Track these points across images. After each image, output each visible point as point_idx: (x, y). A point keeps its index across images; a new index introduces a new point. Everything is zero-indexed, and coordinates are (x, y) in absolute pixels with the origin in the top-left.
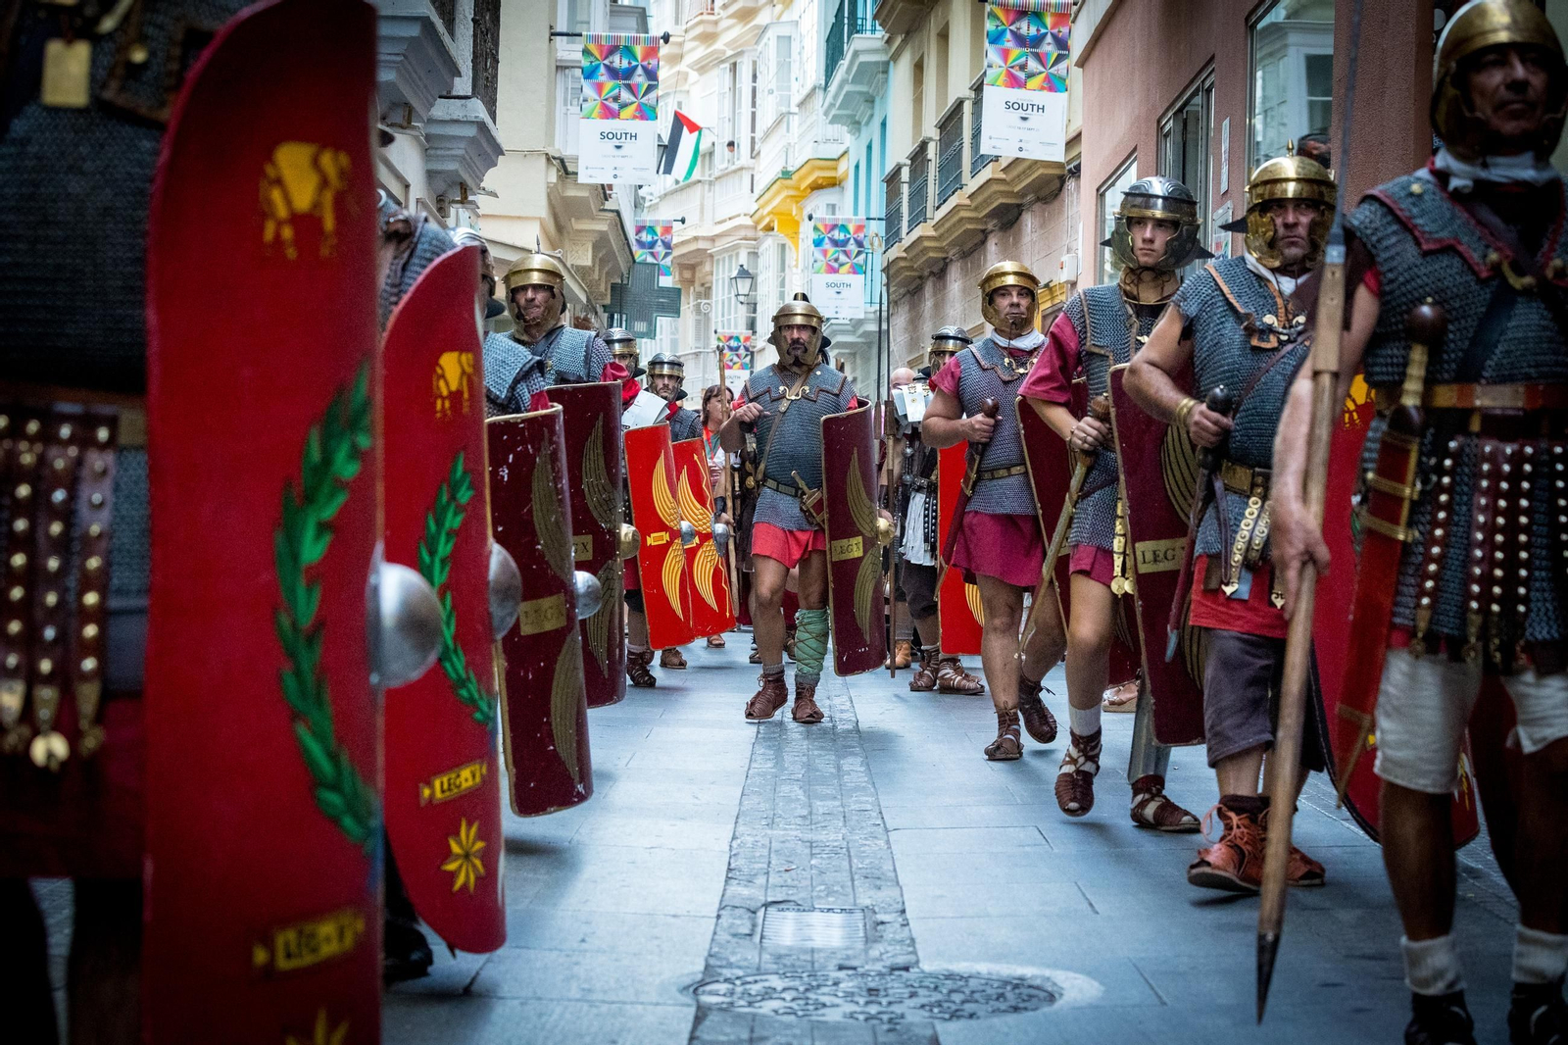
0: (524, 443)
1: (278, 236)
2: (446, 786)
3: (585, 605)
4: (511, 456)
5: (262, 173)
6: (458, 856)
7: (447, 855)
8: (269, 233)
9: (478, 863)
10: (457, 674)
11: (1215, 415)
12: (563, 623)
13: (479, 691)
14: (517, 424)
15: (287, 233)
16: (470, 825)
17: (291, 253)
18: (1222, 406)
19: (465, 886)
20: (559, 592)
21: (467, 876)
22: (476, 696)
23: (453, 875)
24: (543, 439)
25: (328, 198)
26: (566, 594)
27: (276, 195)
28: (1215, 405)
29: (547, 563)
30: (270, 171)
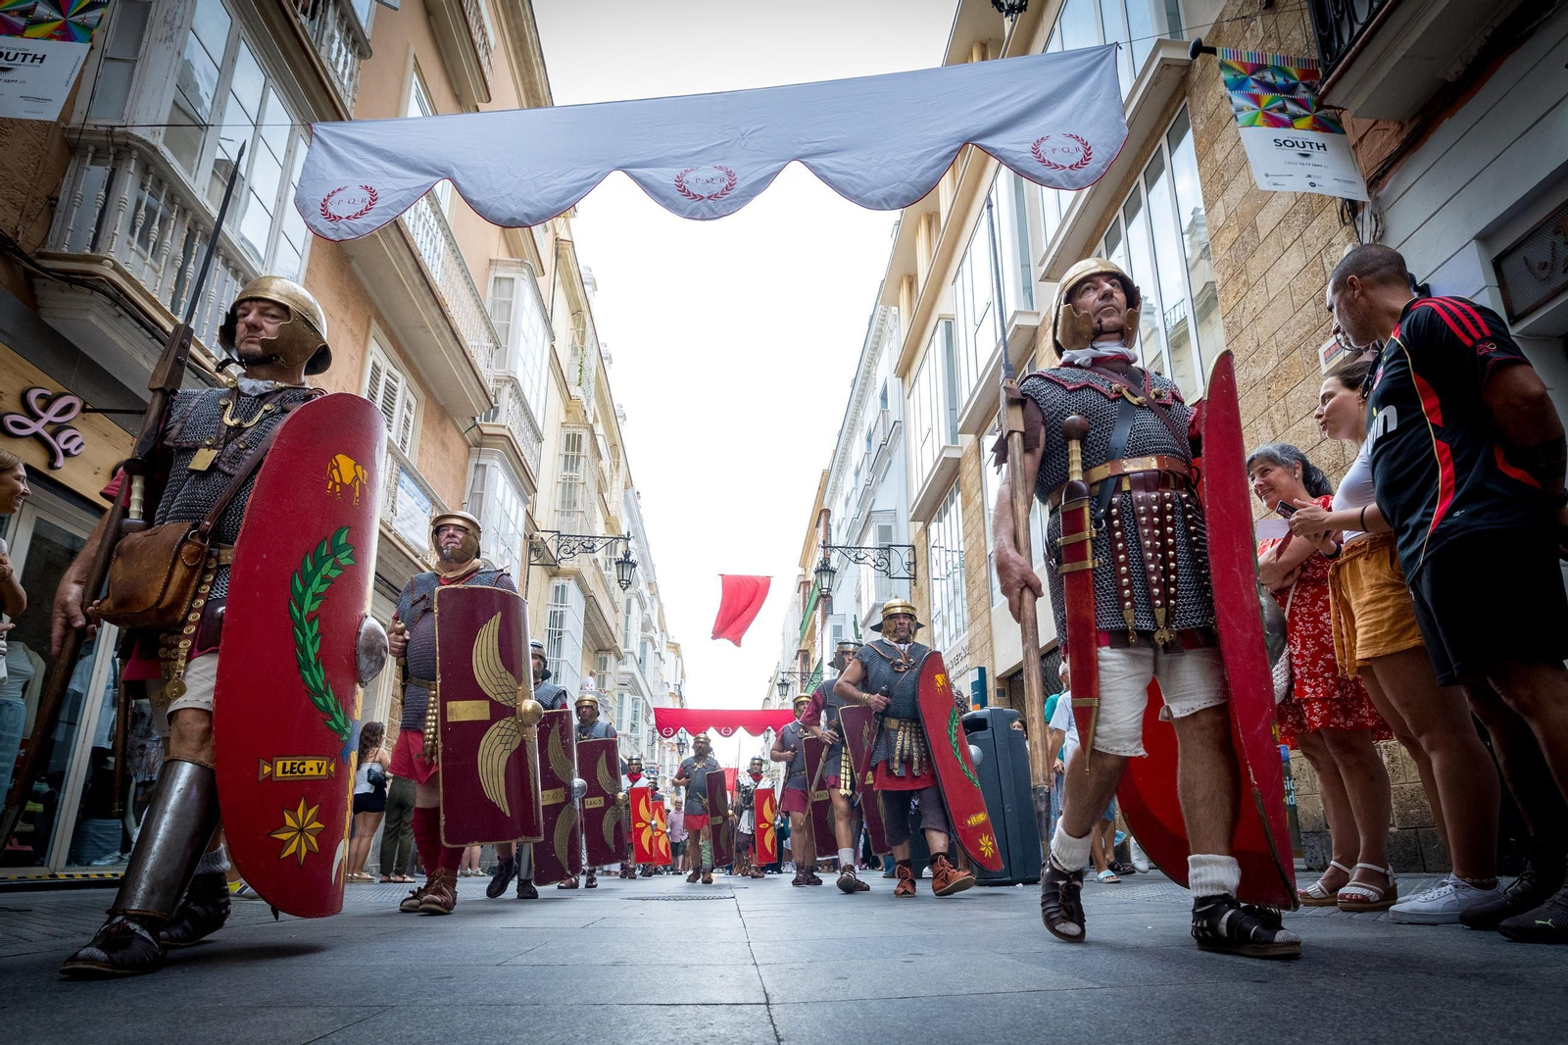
2: (288, 768)
6: (292, 829)
7: (281, 825)
9: (313, 839)
10: (315, 683)
11: (885, 698)
13: (336, 706)
16: (308, 807)
18: (887, 694)
19: (295, 855)
21: (299, 846)
22: (333, 708)
23: (283, 844)
28: (883, 694)
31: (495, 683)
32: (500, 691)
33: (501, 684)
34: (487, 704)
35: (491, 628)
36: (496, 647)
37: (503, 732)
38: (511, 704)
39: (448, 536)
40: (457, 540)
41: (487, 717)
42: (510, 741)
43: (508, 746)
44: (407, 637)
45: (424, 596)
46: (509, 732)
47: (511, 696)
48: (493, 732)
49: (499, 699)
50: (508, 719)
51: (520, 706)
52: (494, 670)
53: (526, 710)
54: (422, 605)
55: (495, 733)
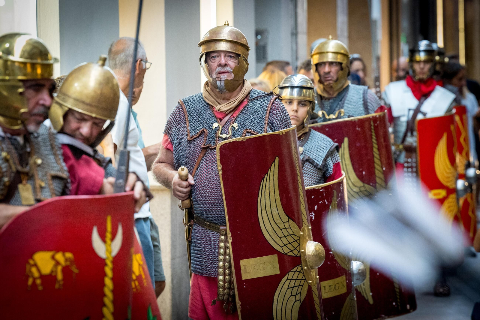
0: (323, 199)
1: (34, 282)
3: (357, 279)
4: (316, 207)
5: (28, 262)
8: (30, 281)
12: (344, 290)
14: (319, 190)
15: (38, 282)
17: (40, 288)
20: (342, 275)
24: (332, 196)
25: (59, 268)
26: (346, 275)
27: (34, 270)
29: (336, 260)
30: (31, 262)
31: (281, 235)
32: (286, 242)
33: (286, 234)
34: (275, 257)
35: (272, 178)
36: (278, 197)
37: (292, 284)
38: (296, 252)
39: (220, 65)
40: (228, 69)
41: (277, 271)
42: (299, 291)
43: (298, 297)
44: (192, 182)
45: (203, 132)
46: (297, 283)
47: (295, 244)
48: (284, 285)
49: (286, 250)
50: (295, 269)
51: (304, 253)
52: (279, 222)
53: (309, 255)
54: (202, 142)
55: (286, 286)
